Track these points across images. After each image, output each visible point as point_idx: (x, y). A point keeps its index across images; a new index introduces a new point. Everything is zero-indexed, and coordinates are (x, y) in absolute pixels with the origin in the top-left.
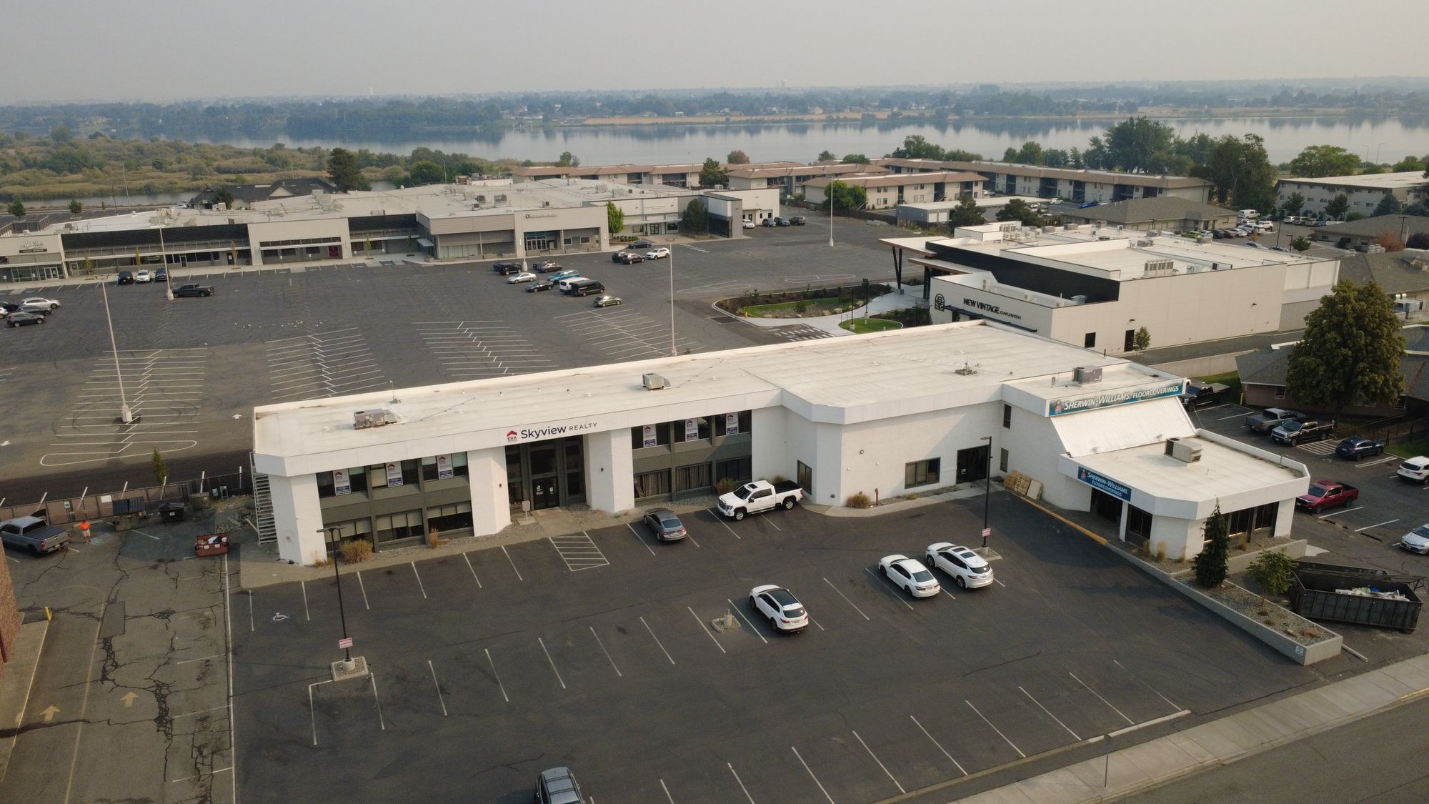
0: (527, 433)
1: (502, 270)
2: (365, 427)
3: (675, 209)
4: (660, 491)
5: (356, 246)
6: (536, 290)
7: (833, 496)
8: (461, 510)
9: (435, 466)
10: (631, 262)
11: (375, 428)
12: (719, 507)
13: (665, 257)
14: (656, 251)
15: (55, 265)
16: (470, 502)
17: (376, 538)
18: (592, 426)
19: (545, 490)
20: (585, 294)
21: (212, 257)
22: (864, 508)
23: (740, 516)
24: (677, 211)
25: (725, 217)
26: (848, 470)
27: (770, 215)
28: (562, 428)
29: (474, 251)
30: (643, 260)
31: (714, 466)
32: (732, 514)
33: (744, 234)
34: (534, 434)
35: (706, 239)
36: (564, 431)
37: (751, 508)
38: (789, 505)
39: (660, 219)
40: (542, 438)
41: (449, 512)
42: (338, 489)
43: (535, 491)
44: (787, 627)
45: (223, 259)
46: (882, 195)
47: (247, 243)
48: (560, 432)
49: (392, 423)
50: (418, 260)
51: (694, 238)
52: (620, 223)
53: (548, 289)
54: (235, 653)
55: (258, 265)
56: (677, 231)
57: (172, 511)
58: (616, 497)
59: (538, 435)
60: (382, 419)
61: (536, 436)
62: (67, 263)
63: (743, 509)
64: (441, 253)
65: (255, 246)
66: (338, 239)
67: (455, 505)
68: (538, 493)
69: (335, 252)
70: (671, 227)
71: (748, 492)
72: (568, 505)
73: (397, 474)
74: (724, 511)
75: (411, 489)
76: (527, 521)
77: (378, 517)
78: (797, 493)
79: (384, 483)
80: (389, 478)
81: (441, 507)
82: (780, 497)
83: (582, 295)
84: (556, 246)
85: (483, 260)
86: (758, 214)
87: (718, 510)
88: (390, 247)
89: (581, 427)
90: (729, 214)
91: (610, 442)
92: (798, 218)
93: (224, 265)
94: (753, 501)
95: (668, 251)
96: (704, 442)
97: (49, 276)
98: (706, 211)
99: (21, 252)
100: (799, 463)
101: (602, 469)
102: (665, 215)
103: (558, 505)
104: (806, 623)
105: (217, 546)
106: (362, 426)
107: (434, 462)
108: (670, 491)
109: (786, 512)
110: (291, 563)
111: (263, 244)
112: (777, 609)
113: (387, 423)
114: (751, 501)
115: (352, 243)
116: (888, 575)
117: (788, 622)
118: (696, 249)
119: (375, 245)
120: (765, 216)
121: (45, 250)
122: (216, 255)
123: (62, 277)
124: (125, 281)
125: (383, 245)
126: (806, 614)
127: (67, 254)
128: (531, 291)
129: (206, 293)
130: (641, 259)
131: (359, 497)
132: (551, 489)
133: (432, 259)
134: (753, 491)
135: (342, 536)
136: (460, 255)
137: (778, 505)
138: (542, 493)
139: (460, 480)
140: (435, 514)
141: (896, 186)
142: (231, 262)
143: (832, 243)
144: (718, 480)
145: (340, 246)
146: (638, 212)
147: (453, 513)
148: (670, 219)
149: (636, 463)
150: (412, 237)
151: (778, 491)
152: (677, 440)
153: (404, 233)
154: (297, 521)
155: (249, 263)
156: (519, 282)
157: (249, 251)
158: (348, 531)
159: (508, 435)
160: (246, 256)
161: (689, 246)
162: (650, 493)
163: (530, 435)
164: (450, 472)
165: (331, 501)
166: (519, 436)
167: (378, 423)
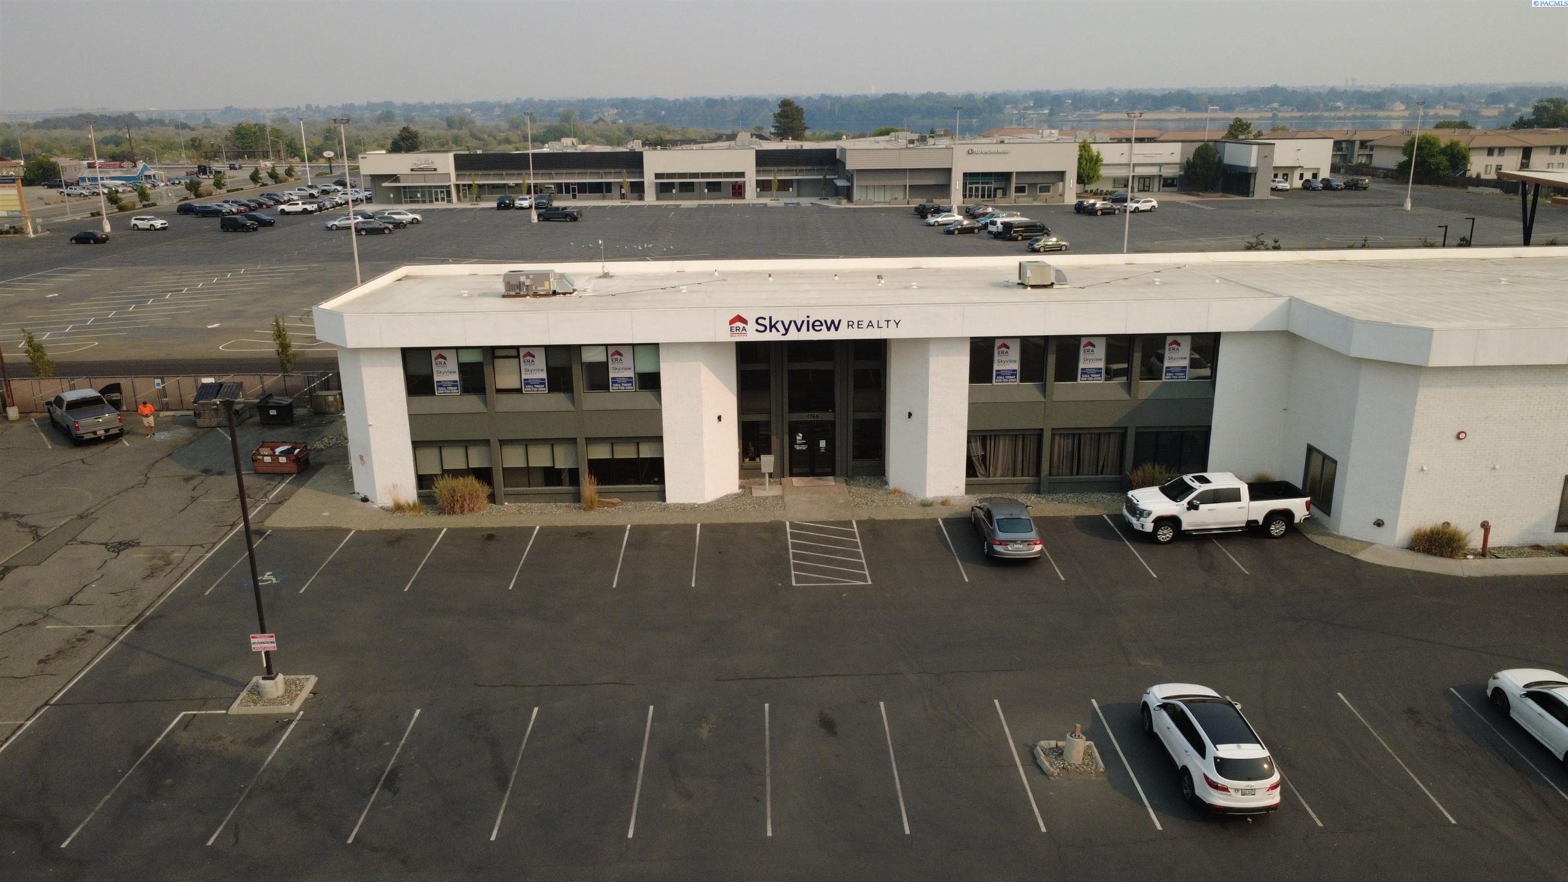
0: (767, 323)
1: (922, 211)
2: (518, 295)
3: (1177, 158)
4: (1019, 472)
5: (763, 186)
6: (956, 232)
7: (1379, 524)
8: (646, 452)
9: (604, 366)
10: (1099, 213)
11: (534, 299)
12: (1125, 512)
13: (1150, 210)
14: (1138, 202)
15: (442, 187)
16: (659, 439)
17: (498, 477)
18: (892, 324)
19: (812, 442)
20: (1020, 238)
21: (604, 187)
22: (1451, 557)
23: (1165, 534)
24: (1179, 162)
25: (1248, 168)
26: (1422, 470)
27: (1315, 176)
28: (833, 322)
29: (900, 195)
30: (1117, 212)
31: (1131, 438)
32: (1149, 527)
33: (1271, 195)
34: (779, 326)
35: (1214, 197)
36: (837, 329)
37: (1190, 521)
38: (1277, 529)
39: (1153, 171)
40: (793, 335)
41: (625, 452)
42: (440, 384)
43: (793, 441)
44: (1218, 799)
45: (615, 191)
46: (1495, 160)
47: (641, 174)
48: (829, 329)
49: (564, 294)
50: (831, 204)
51: (1199, 195)
52: (1096, 171)
53: (973, 232)
54: (139, 628)
55: (650, 198)
56: (1175, 189)
57: (272, 408)
58: (931, 470)
59: (787, 330)
60: (547, 284)
61: (783, 331)
62: (457, 186)
63: (1173, 521)
64: (857, 194)
65: (649, 179)
66: (742, 175)
67: (637, 441)
68: (798, 447)
69: (738, 191)
70: (1168, 183)
71: (1191, 489)
72: (850, 476)
73: (538, 371)
74: (1133, 520)
75: (559, 401)
76: (767, 490)
77: (503, 442)
78: (1298, 507)
79: (516, 385)
80: (524, 377)
81: (613, 441)
82: (1260, 509)
83: (1016, 239)
84: (1004, 194)
85: (908, 206)
86: (1297, 174)
87: (1122, 517)
88: (801, 187)
89: (870, 324)
90: (1253, 164)
91: (927, 362)
92: (1358, 180)
93: (616, 199)
94: (1196, 508)
95: (1155, 203)
96: (1115, 389)
97: (437, 200)
98: (1221, 160)
99: (412, 170)
100: (1310, 450)
101: (910, 415)
102: (1160, 165)
103: (833, 474)
104: (1274, 798)
105: (283, 460)
106: (513, 293)
107: (602, 358)
108: (1038, 473)
109: (1268, 543)
110: (365, 500)
111: (658, 176)
112: (1201, 749)
113: (555, 293)
114: (1192, 506)
115: (757, 181)
116: (1513, 715)
117: (1225, 789)
118: (1198, 206)
119: (784, 185)
120: (1308, 176)
121: (435, 170)
122: (608, 187)
123: (450, 201)
124: (503, 206)
125: (795, 185)
126: (1276, 777)
127: (458, 176)
128: (950, 232)
129: (574, 219)
130: (1115, 210)
131: (472, 403)
132: (823, 444)
133: (844, 201)
134: (1200, 488)
135: (445, 468)
136: (882, 200)
137: (1251, 525)
138: (804, 447)
139: (645, 399)
140: (601, 452)
141: (1520, 147)
142: (623, 197)
143: (1408, 206)
144: (1136, 465)
145: (744, 183)
146: (1124, 160)
147: (633, 456)
148: (1168, 172)
149: (974, 409)
150: (828, 177)
151: (1253, 497)
152: (1059, 377)
153: (819, 171)
154: (371, 429)
155: (641, 198)
156: (939, 225)
157: (642, 183)
158: (455, 459)
159: (732, 322)
160: (638, 189)
161: (1188, 203)
162: (999, 472)
163: (771, 327)
164: (629, 380)
165: (425, 403)
166: (752, 326)
167: (540, 289)
